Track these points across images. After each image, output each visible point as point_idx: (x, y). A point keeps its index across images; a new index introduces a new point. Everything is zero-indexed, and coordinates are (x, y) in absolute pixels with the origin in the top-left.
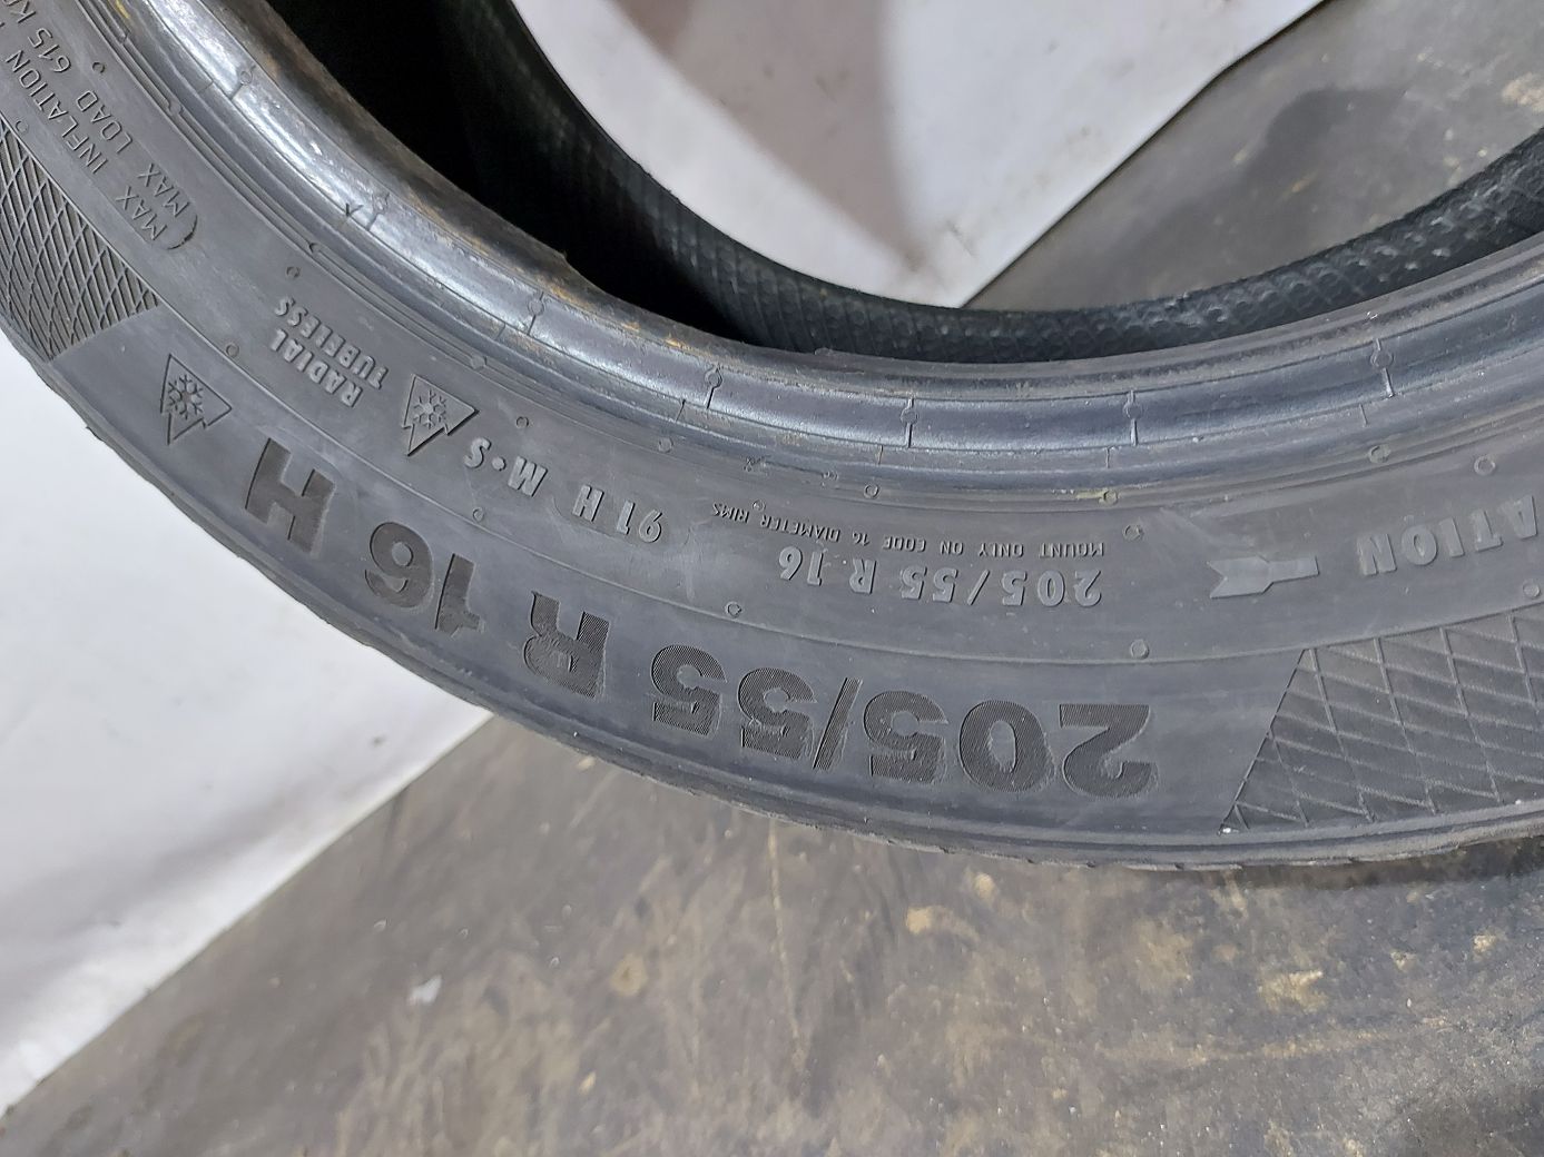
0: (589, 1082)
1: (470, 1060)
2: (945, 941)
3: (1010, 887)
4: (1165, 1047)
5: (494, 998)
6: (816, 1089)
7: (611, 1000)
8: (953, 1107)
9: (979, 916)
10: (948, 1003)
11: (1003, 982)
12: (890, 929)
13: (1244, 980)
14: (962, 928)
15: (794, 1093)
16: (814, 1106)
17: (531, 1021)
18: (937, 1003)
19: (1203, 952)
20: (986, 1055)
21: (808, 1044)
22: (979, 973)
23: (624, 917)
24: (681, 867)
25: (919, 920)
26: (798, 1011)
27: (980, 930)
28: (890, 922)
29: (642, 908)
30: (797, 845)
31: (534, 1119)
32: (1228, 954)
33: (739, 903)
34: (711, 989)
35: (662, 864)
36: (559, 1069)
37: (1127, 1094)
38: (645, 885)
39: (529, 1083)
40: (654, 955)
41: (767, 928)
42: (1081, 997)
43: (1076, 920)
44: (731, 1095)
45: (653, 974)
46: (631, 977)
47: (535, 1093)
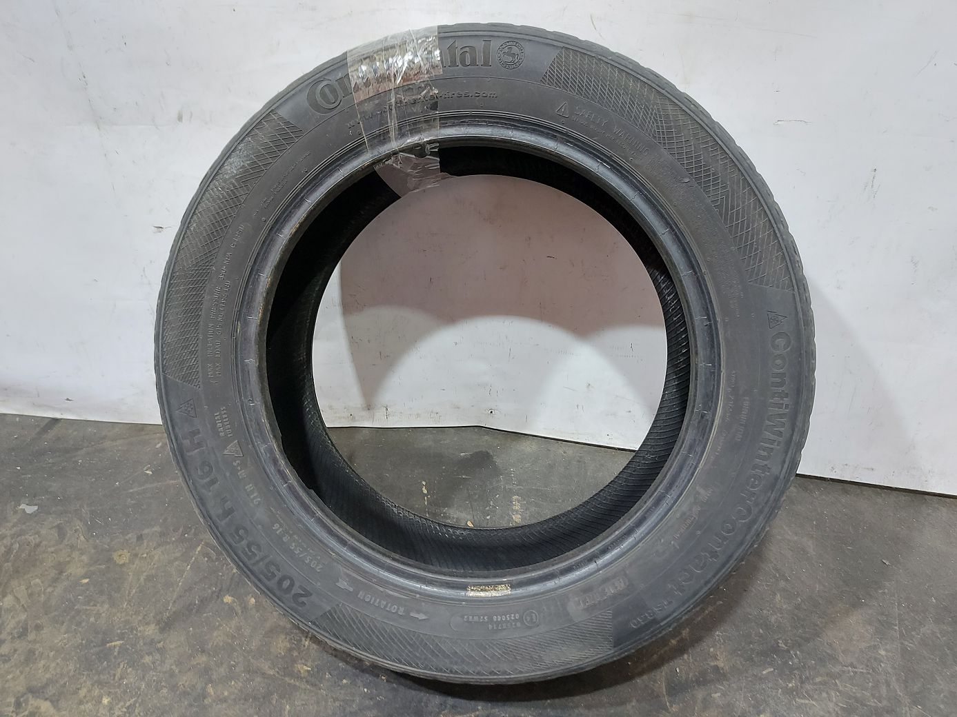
0: (86, 581)
1: (37, 545)
2: (231, 609)
3: (258, 606)
4: (265, 666)
5: (60, 529)
6: (166, 626)
7: (110, 560)
8: (203, 651)
9: (245, 608)
10: (220, 625)
11: (239, 628)
12: (218, 597)
13: (294, 661)
14: (238, 609)
15: (158, 623)
16: (162, 630)
17: (72, 547)
18: (217, 623)
19: (290, 650)
20: (221, 644)
21: (171, 613)
22: (234, 623)
23: (131, 536)
24: (162, 534)
25: (228, 599)
26: (175, 602)
27: (242, 612)
28: (219, 595)
29: (140, 538)
30: (207, 555)
31: (56, 580)
32: (295, 653)
33: (176, 559)
34: (149, 578)
35: (157, 529)
36: (75, 570)
37: (249, 671)
38: (146, 531)
39: (60, 568)
40: (136, 555)
41: (181, 572)
42: (255, 644)
43: (268, 625)
44: (137, 613)
45: (131, 561)
46: (122, 557)
47: (61, 573)
